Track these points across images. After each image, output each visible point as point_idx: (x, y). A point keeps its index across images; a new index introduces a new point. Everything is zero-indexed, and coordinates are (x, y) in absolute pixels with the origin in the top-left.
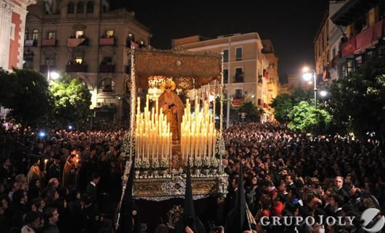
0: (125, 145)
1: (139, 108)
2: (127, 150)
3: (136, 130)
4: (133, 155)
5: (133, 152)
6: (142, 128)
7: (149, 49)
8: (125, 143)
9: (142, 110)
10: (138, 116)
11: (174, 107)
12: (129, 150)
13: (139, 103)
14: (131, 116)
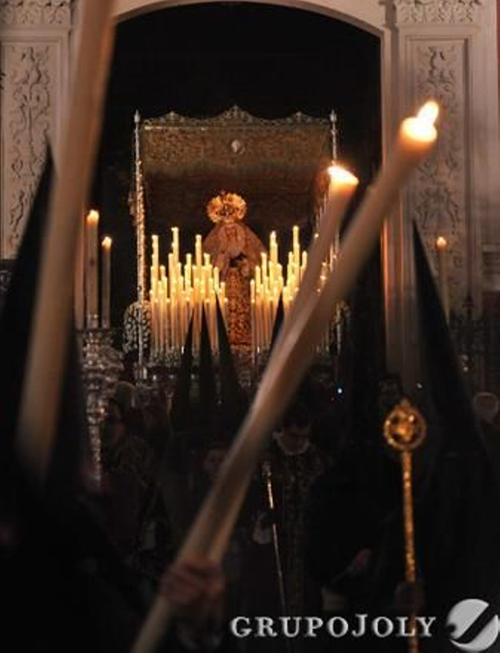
0: (129, 326)
1: (155, 257)
2: (134, 336)
3: (152, 292)
4: (146, 346)
5: (145, 340)
6: (163, 288)
7: (172, 118)
8: (128, 323)
9: (164, 260)
10: (154, 268)
11: (245, 261)
12: (138, 335)
13: (155, 246)
14: (138, 261)
